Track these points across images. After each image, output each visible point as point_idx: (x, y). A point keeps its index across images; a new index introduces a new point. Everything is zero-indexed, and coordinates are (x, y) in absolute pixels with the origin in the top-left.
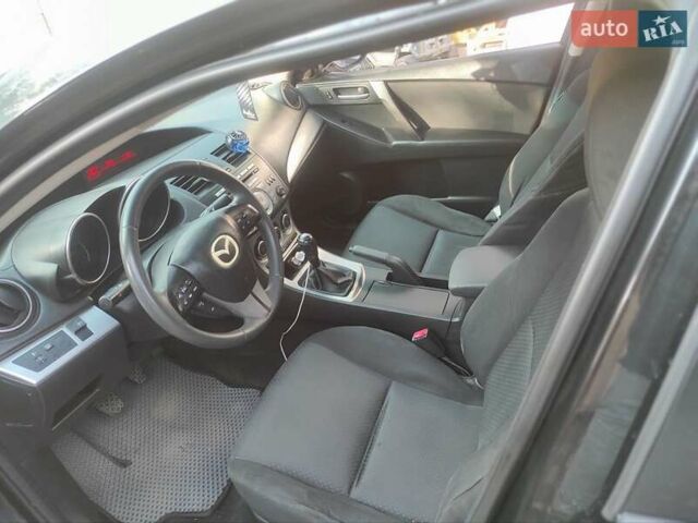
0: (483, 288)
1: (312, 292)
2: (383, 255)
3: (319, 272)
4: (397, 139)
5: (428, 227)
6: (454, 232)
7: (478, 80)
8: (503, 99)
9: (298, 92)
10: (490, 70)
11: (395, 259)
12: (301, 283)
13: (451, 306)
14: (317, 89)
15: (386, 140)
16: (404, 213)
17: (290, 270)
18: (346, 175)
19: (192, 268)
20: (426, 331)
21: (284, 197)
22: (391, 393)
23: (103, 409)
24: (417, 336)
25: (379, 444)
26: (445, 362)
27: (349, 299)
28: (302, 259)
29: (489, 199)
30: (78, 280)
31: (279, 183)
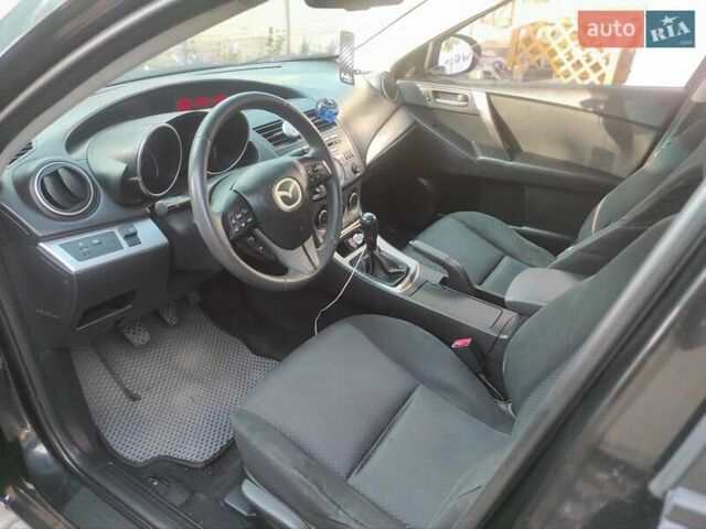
0: (540, 307)
1: (360, 273)
2: (442, 256)
3: (373, 256)
4: (484, 155)
5: (495, 250)
6: (521, 261)
7: (585, 110)
8: (607, 135)
9: (397, 87)
10: (599, 102)
11: (454, 263)
12: (352, 263)
13: (501, 323)
14: (417, 88)
15: (473, 152)
16: (473, 229)
17: (344, 249)
18: (423, 181)
19: (252, 201)
20: (469, 341)
21: (358, 175)
22: (416, 396)
23: (130, 336)
24: (458, 343)
25: (392, 440)
26: (481, 379)
27: (397, 290)
28: (359, 243)
29: (566, 237)
30: (143, 188)
31: (356, 161)
